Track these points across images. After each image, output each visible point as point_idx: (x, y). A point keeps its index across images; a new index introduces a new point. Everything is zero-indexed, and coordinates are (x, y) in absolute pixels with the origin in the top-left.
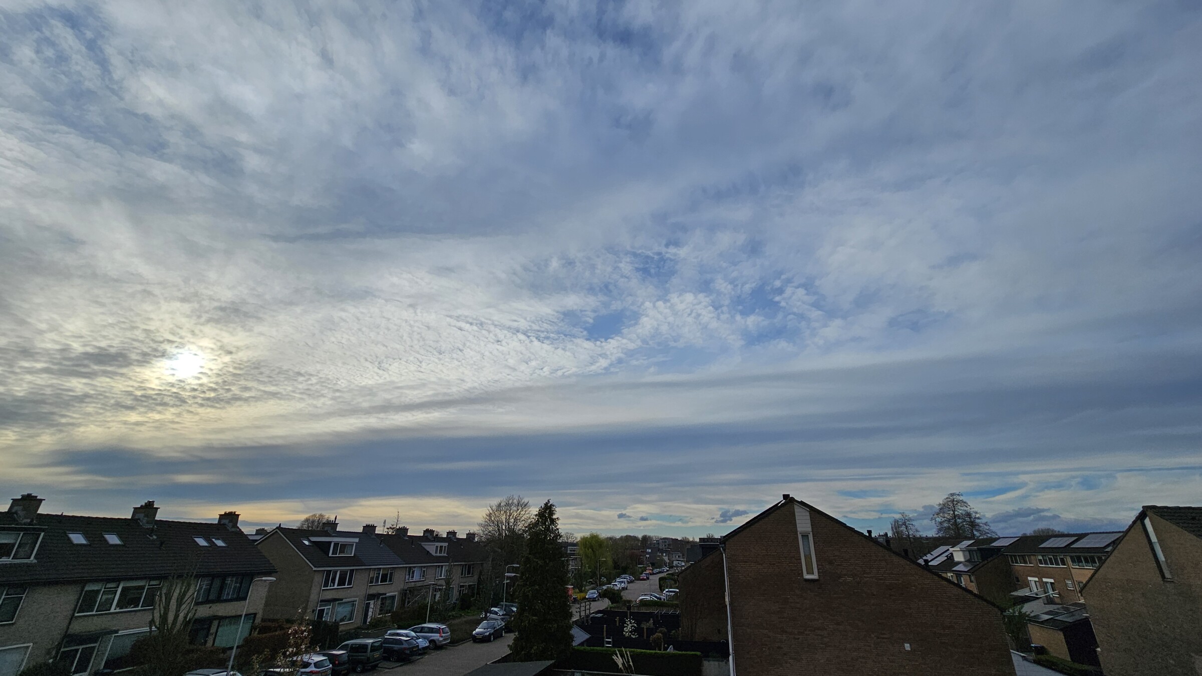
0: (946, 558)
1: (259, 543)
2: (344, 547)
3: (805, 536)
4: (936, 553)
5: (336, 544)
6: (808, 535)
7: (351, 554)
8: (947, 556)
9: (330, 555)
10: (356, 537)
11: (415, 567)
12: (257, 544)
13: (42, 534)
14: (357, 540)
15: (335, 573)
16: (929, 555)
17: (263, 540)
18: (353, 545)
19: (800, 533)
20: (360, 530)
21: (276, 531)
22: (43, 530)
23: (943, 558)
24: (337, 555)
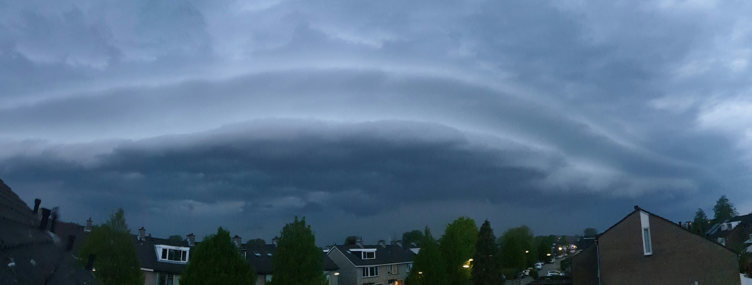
1: (329, 253)
2: (370, 255)
5: (364, 253)
6: (647, 230)
7: (374, 257)
9: (363, 259)
10: (374, 248)
11: (410, 263)
12: (328, 254)
13: (245, 252)
14: (375, 250)
15: (368, 268)
17: (330, 252)
18: (374, 253)
19: (643, 230)
20: (377, 244)
21: (335, 247)
22: (245, 251)
24: (367, 259)
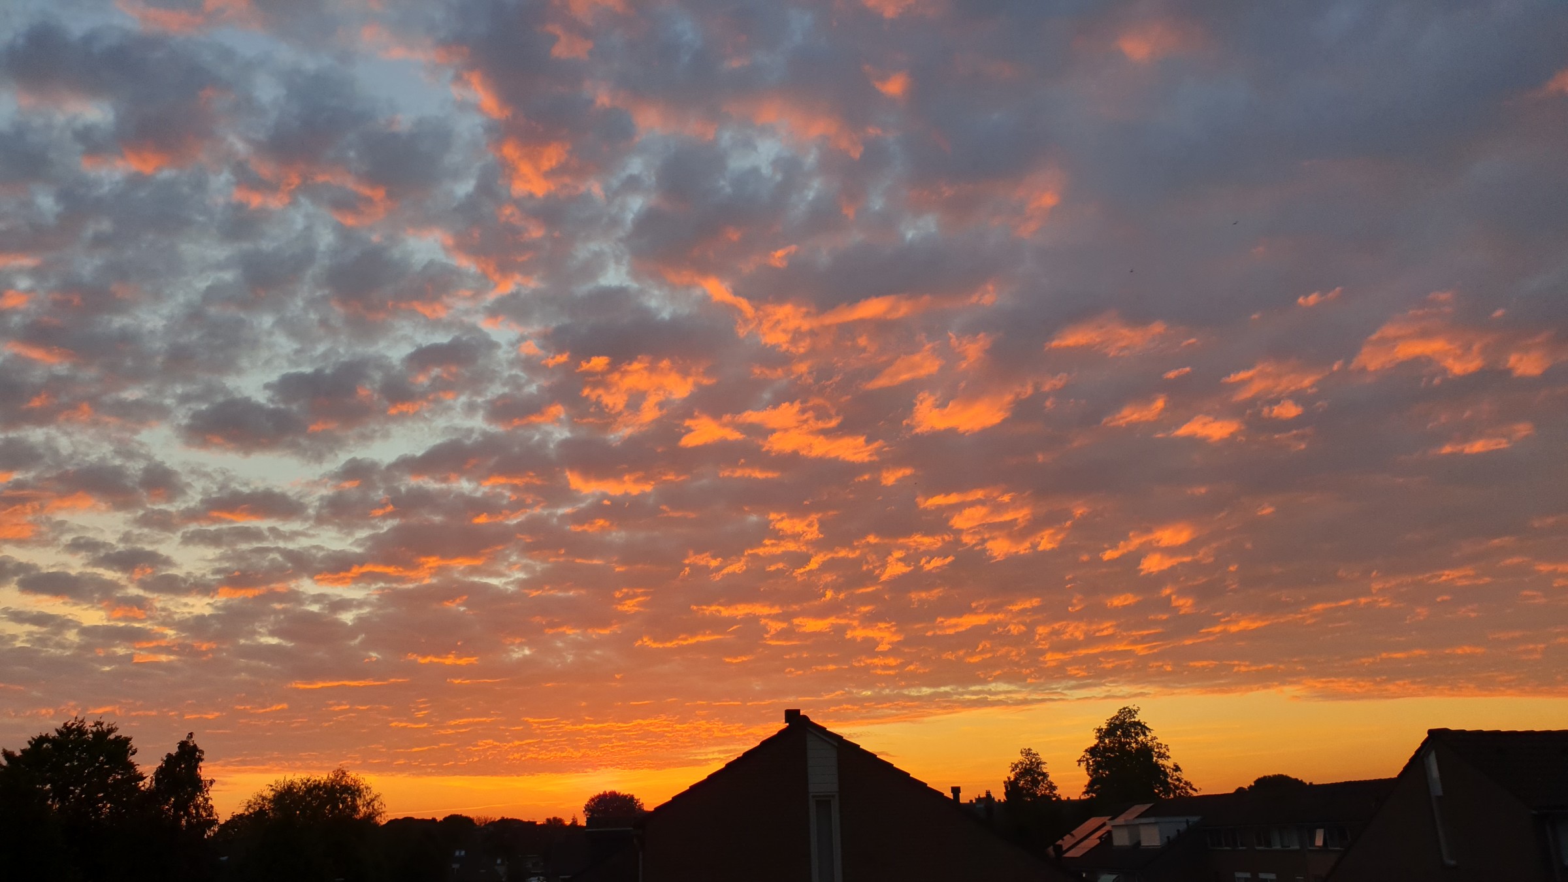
0: (1098, 841)
3: (824, 803)
4: (1080, 831)
6: (830, 801)
8: (1100, 838)
16: (1067, 837)
19: (813, 797)
23: (1093, 841)
